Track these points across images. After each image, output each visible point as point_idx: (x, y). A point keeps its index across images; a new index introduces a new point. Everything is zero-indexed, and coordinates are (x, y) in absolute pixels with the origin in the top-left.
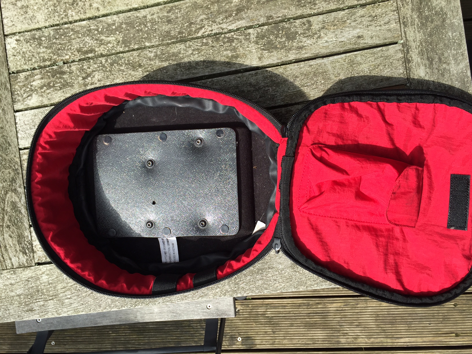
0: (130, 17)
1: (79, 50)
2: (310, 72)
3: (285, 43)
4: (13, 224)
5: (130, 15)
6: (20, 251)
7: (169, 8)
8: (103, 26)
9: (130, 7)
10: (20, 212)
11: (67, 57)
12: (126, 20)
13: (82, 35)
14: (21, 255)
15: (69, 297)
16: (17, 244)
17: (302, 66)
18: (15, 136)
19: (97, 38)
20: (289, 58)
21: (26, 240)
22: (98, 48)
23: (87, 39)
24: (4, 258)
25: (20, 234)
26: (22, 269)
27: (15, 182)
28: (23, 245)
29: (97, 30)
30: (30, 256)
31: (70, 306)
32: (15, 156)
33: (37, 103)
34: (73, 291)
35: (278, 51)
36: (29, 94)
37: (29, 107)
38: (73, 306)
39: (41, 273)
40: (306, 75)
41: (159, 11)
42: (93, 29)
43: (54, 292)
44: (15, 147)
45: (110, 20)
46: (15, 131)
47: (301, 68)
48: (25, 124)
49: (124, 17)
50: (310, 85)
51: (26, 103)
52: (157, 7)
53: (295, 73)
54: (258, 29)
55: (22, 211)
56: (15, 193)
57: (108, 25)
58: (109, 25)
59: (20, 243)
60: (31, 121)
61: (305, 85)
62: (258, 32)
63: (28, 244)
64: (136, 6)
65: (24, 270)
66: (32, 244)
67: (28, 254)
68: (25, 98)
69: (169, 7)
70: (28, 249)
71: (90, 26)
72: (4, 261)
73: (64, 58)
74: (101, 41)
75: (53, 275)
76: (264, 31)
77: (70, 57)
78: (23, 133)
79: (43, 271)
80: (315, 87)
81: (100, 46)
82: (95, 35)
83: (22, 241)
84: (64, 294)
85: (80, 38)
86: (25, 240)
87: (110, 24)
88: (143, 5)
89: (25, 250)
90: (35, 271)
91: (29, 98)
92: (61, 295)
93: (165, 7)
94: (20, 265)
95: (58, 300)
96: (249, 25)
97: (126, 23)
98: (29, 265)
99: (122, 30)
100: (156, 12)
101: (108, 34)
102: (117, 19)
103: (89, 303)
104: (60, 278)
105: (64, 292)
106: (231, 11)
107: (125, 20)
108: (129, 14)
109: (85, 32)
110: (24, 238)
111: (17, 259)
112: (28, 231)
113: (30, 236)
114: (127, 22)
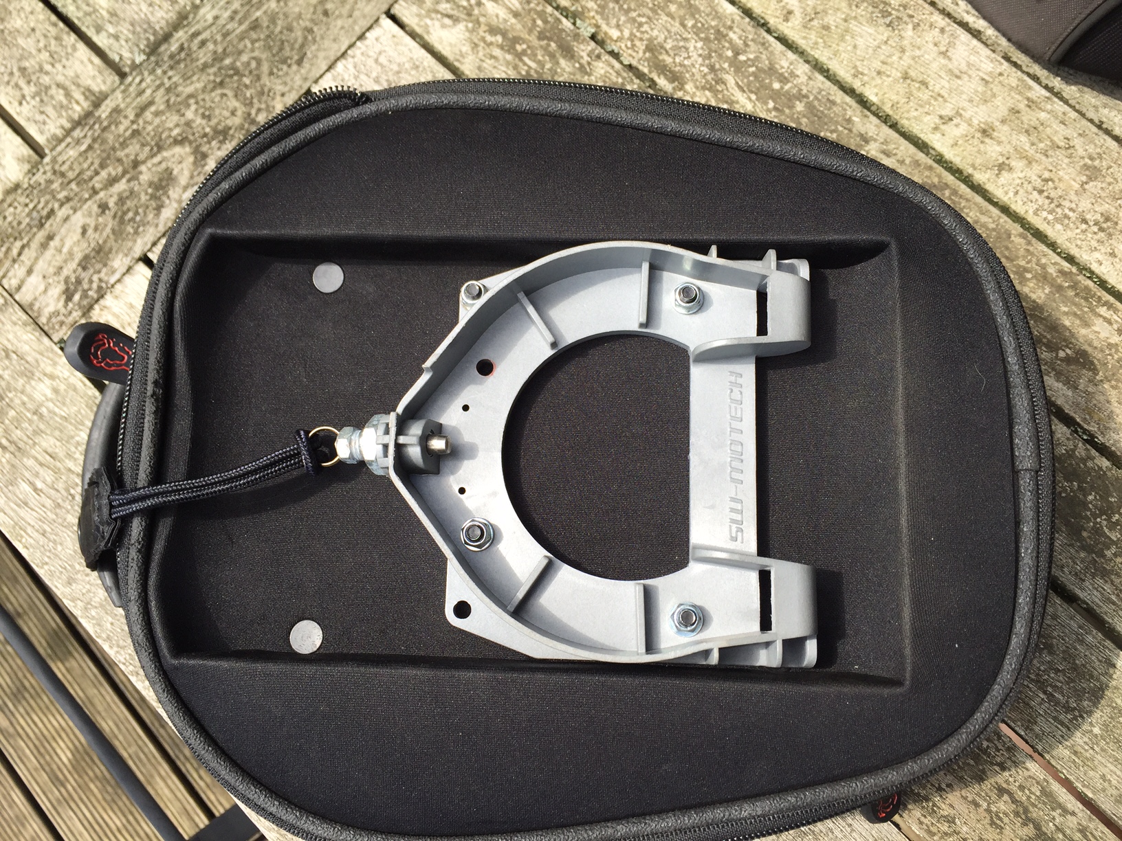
0: (833, 103)
1: (652, 48)
2: (1092, 676)
3: (1109, 548)
4: (120, 213)
5: (838, 101)
6: (67, 280)
7: (936, 180)
8: (757, 58)
9: (857, 85)
10: (159, 209)
11: (615, 34)
12: (819, 100)
13: (694, 26)
14: (57, 290)
15: (39, 485)
16: (77, 261)
17: (1089, 639)
18: (333, 58)
19: (717, 66)
20: (1082, 589)
21: (102, 275)
22: (697, 88)
23: (696, 46)
24: (20, 254)
25: (107, 249)
26: (25, 317)
27: (220, 142)
28: (85, 276)
29: (737, 54)
30: (71, 312)
31: (18, 506)
32: (283, 95)
33: (448, 48)
34: (60, 486)
35: (1072, 545)
36: (455, 13)
37: (426, 37)
38: (22, 513)
39: (49, 370)
40: (1075, 668)
41: (907, 162)
42: (730, 42)
43: (25, 438)
44: (306, 79)
45: (785, 64)
46: (343, 49)
47: (1082, 642)
48: (376, 61)
49: (821, 91)
50: (1057, 703)
51: (428, 21)
52: (912, 149)
53: (1055, 634)
54: (1080, 445)
55: (163, 210)
56: (195, 163)
57: (770, 69)
58: (772, 71)
59: (84, 264)
60: (395, 68)
62: (1073, 451)
63: (95, 286)
64: (873, 98)
65: (25, 324)
66: (102, 297)
67: (70, 305)
68: (437, 12)
69: (939, 176)
70: (85, 295)
71: (731, 28)
72: (14, 261)
73: (604, 27)
74: (717, 83)
75: (64, 404)
76: (1090, 464)
77: (620, 39)
78: (352, 70)
79: (57, 372)
80: (1066, 721)
81: (704, 88)
82: (720, 56)
83: (93, 266)
84: (38, 468)
85: (684, 25)
86: (99, 272)
87: (776, 71)
88: (891, 113)
89: (76, 291)
90: (41, 354)
91: (447, 21)
92: (30, 462)
93: (931, 168)
94: (31, 305)
95: (13, 466)
96: (1072, 414)
97: (810, 106)
98: (46, 328)
99: (787, 111)
100: (899, 157)
101: (749, 85)
102: (803, 79)
103: (59, 548)
104: (70, 427)
105: (41, 464)
106: (1065, 340)
107: (816, 98)
108: (839, 96)
109: (708, 29)
110: (105, 265)
111: (42, 288)
112: (127, 261)
113: (117, 276)
114: (814, 107)
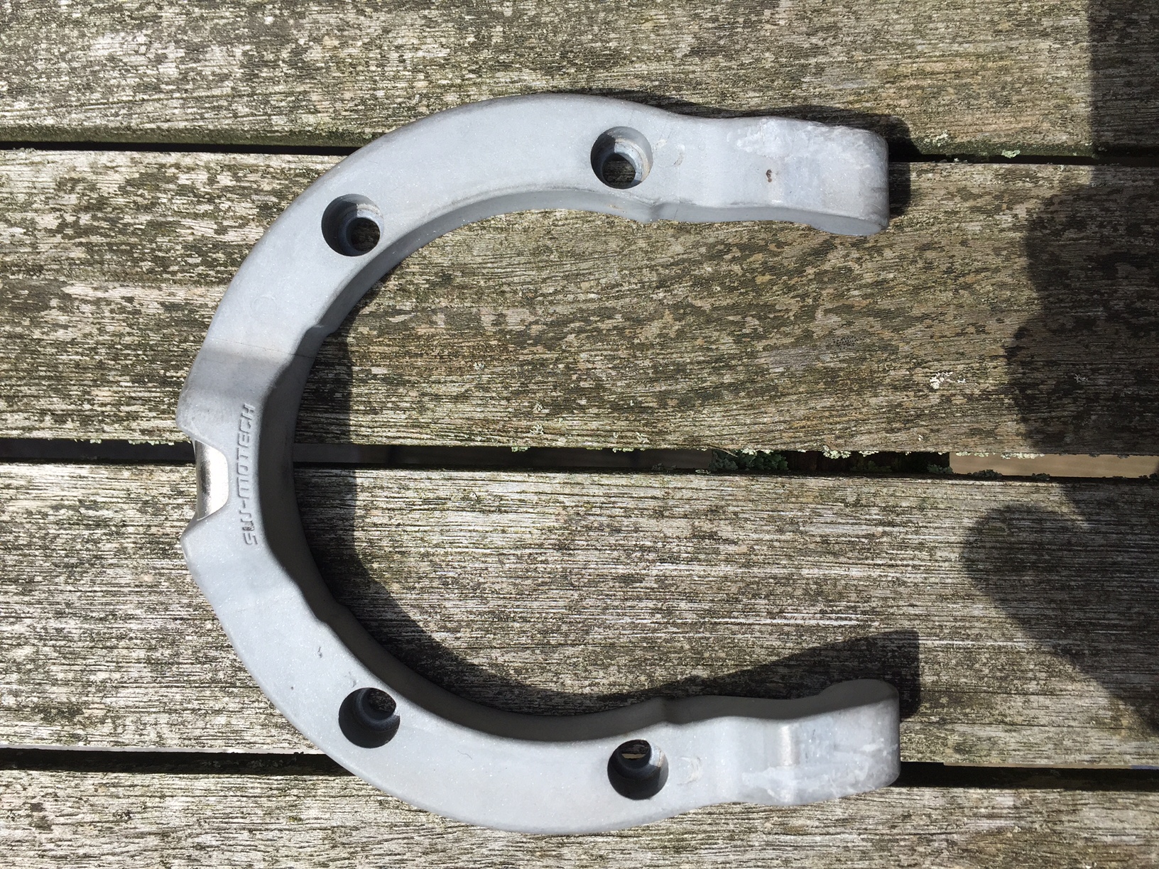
61: (1046, 22)
